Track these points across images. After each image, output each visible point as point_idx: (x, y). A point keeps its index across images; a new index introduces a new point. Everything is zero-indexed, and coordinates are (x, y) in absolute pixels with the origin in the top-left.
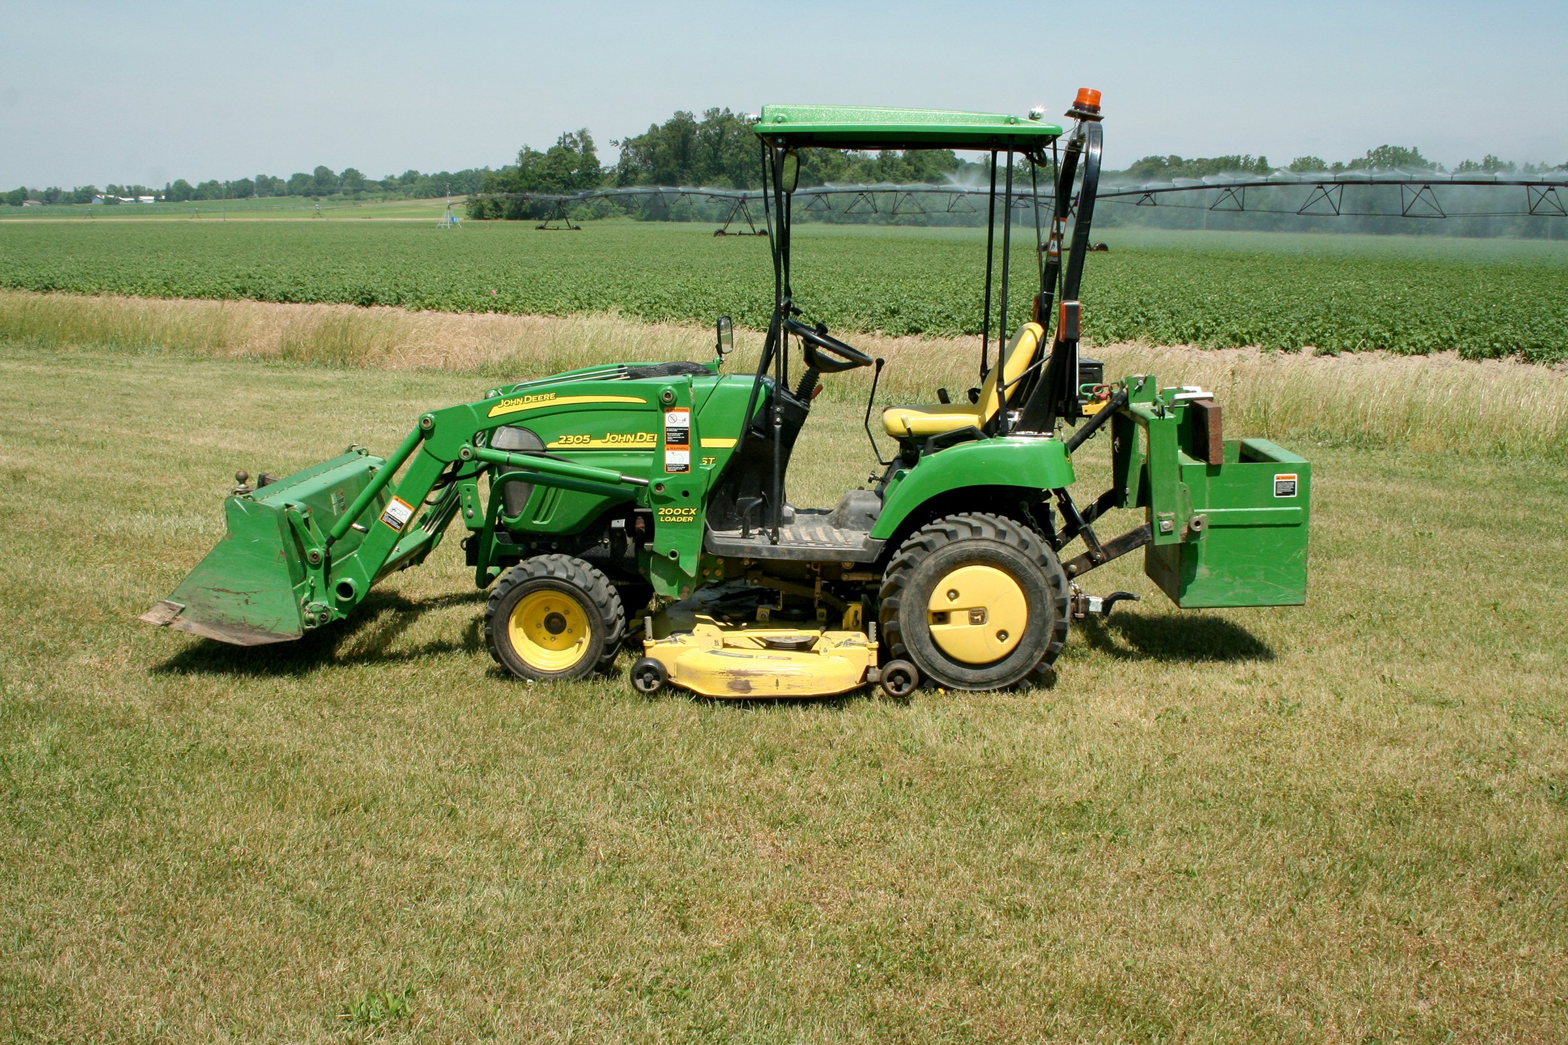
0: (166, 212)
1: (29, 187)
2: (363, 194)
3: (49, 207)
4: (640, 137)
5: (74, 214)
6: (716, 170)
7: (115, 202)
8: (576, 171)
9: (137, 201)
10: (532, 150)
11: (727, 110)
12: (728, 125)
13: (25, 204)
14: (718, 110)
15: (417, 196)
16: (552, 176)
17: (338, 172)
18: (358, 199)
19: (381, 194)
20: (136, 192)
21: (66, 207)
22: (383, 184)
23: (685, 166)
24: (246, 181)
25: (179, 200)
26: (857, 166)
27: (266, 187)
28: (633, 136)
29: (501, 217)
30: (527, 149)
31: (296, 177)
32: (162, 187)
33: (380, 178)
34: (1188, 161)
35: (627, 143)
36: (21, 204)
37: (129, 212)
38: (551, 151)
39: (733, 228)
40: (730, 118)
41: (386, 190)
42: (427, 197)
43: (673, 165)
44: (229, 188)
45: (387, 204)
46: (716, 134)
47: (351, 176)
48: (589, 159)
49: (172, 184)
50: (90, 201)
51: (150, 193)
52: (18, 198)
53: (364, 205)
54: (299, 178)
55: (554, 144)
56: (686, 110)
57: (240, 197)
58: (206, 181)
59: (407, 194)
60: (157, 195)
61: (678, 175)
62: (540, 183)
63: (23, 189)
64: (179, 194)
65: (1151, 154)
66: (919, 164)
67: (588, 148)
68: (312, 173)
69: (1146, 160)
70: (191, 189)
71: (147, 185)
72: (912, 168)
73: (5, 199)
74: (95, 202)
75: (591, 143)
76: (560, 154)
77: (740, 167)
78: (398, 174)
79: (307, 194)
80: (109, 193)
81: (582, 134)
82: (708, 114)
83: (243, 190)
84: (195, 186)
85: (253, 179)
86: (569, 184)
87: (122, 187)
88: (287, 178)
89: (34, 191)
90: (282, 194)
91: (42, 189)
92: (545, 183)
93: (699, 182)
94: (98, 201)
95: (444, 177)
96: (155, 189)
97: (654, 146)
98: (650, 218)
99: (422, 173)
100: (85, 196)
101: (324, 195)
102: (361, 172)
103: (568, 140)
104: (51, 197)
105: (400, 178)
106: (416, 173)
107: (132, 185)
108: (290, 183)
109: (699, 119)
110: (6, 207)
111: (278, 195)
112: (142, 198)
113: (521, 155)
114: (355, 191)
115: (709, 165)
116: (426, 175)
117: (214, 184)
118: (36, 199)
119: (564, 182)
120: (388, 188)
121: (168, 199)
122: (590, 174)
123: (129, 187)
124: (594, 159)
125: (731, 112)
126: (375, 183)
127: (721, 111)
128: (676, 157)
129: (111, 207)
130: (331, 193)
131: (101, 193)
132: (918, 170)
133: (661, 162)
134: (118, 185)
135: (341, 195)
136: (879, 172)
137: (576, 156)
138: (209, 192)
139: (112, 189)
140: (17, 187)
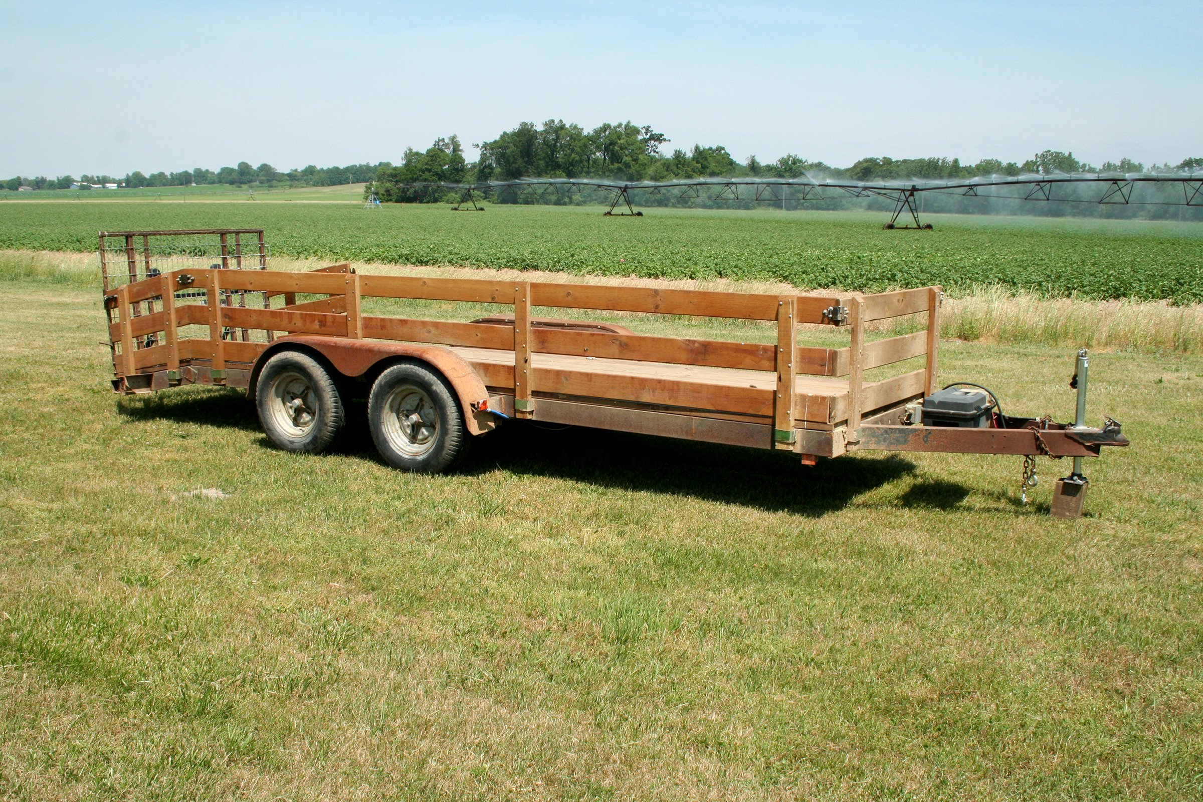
0: (125, 195)
1: (23, 176)
2: (274, 183)
3: (38, 191)
4: (495, 142)
5: (57, 197)
6: (553, 166)
7: (88, 188)
8: (447, 167)
9: (104, 187)
10: (414, 150)
11: (561, 121)
12: (562, 133)
13: (20, 189)
14: (553, 121)
15: (315, 185)
16: (429, 171)
17: (255, 166)
18: (271, 187)
19: (288, 183)
20: (103, 181)
21: (52, 192)
22: (289, 175)
23: (529, 162)
24: (186, 172)
25: (136, 186)
26: (658, 164)
27: (201, 177)
28: (490, 140)
29: (391, 200)
30: (410, 150)
31: (224, 170)
32: (123, 177)
33: (287, 171)
34: (897, 162)
35: (485, 145)
36: (17, 189)
37: (99, 195)
38: (429, 151)
39: (617, 210)
40: (562, 127)
41: (291, 180)
42: (323, 185)
43: (520, 163)
44: (173, 178)
45: (293, 190)
46: (553, 139)
47: (265, 169)
48: (456, 158)
49: (130, 174)
50: (69, 187)
51: (114, 181)
52: (15, 185)
53: (274, 191)
54: (227, 171)
55: (431, 146)
56: (528, 121)
57: (182, 184)
58: (156, 173)
59: (307, 183)
60: (119, 183)
61: (524, 170)
62: (421, 176)
63: (19, 178)
64: (136, 182)
65: (869, 157)
66: (705, 163)
67: (456, 148)
68: (236, 168)
69: (866, 161)
70: (145, 179)
71: (112, 175)
72: (699, 166)
73: (5, 185)
74: (72, 188)
75: (459, 146)
76: (435, 154)
77: (572, 164)
78: (301, 168)
79: (232, 183)
80: (82, 181)
81: (453, 140)
82: (546, 124)
83: (183, 180)
84: (147, 176)
85: (191, 171)
86: (441, 176)
87: (93, 177)
88: (217, 170)
89: (26, 180)
90: (213, 183)
91: (32, 177)
92: (424, 176)
93: (539, 175)
94: (75, 187)
95: (336, 170)
96: (117, 178)
97: (506, 148)
98: (504, 201)
99: (319, 168)
100: (65, 183)
101: (245, 183)
102: (273, 166)
103: (441, 144)
104: (39, 184)
105: (302, 171)
106: (314, 167)
107: (100, 175)
108: (219, 174)
109: (539, 128)
110: (6, 191)
111: (210, 183)
112: (108, 185)
113: (406, 155)
114: (269, 181)
115: (547, 163)
116: (322, 169)
117: (162, 175)
118: (28, 186)
119: (437, 174)
120: (293, 178)
121: (128, 186)
122: (457, 168)
123: (98, 177)
124: (461, 158)
125: (564, 122)
126: (283, 174)
127: (556, 123)
128: (523, 157)
129: (86, 192)
130: (250, 181)
131: (77, 182)
132: (704, 167)
133: (512, 160)
134: (90, 175)
135: (258, 183)
136: (675, 168)
137: (447, 155)
138: (158, 181)
139: (86, 178)
140: (14, 177)
